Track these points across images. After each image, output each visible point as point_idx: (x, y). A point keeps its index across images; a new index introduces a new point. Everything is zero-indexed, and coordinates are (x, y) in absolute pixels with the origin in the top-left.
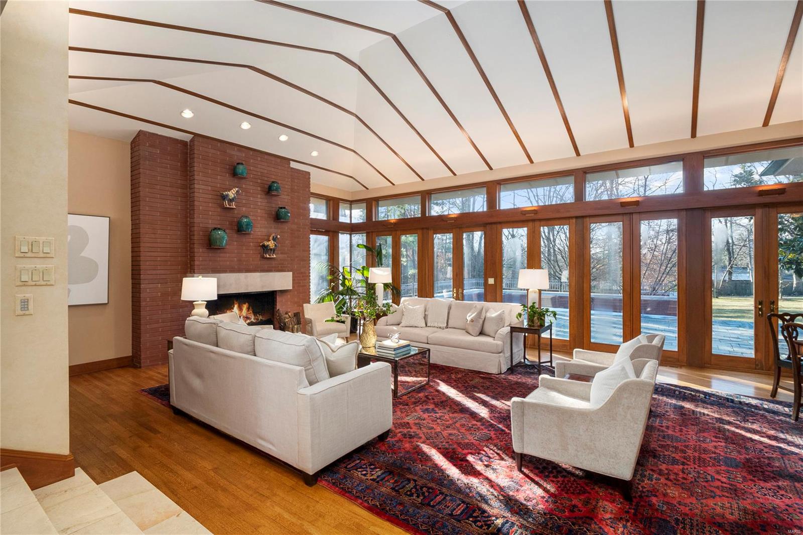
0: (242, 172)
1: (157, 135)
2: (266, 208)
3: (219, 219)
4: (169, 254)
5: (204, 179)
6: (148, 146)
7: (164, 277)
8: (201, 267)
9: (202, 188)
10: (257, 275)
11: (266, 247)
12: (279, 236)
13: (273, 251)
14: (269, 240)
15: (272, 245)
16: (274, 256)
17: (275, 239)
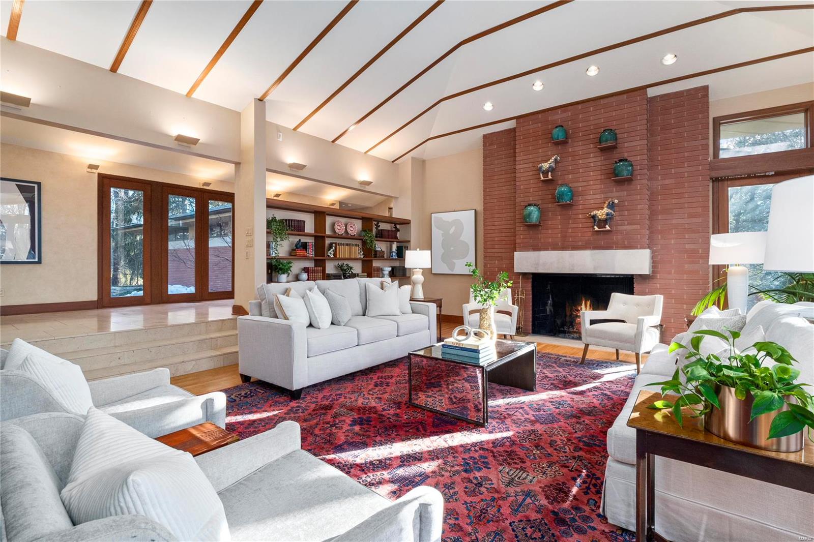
0: (558, 136)
1: (495, 133)
2: (603, 168)
3: (540, 194)
4: (504, 235)
5: (525, 157)
6: (489, 145)
7: (499, 254)
8: (522, 245)
9: (523, 167)
10: (587, 253)
11: (594, 217)
12: (616, 201)
13: (604, 222)
14: (602, 208)
15: (601, 214)
16: (608, 228)
17: (612, 206)
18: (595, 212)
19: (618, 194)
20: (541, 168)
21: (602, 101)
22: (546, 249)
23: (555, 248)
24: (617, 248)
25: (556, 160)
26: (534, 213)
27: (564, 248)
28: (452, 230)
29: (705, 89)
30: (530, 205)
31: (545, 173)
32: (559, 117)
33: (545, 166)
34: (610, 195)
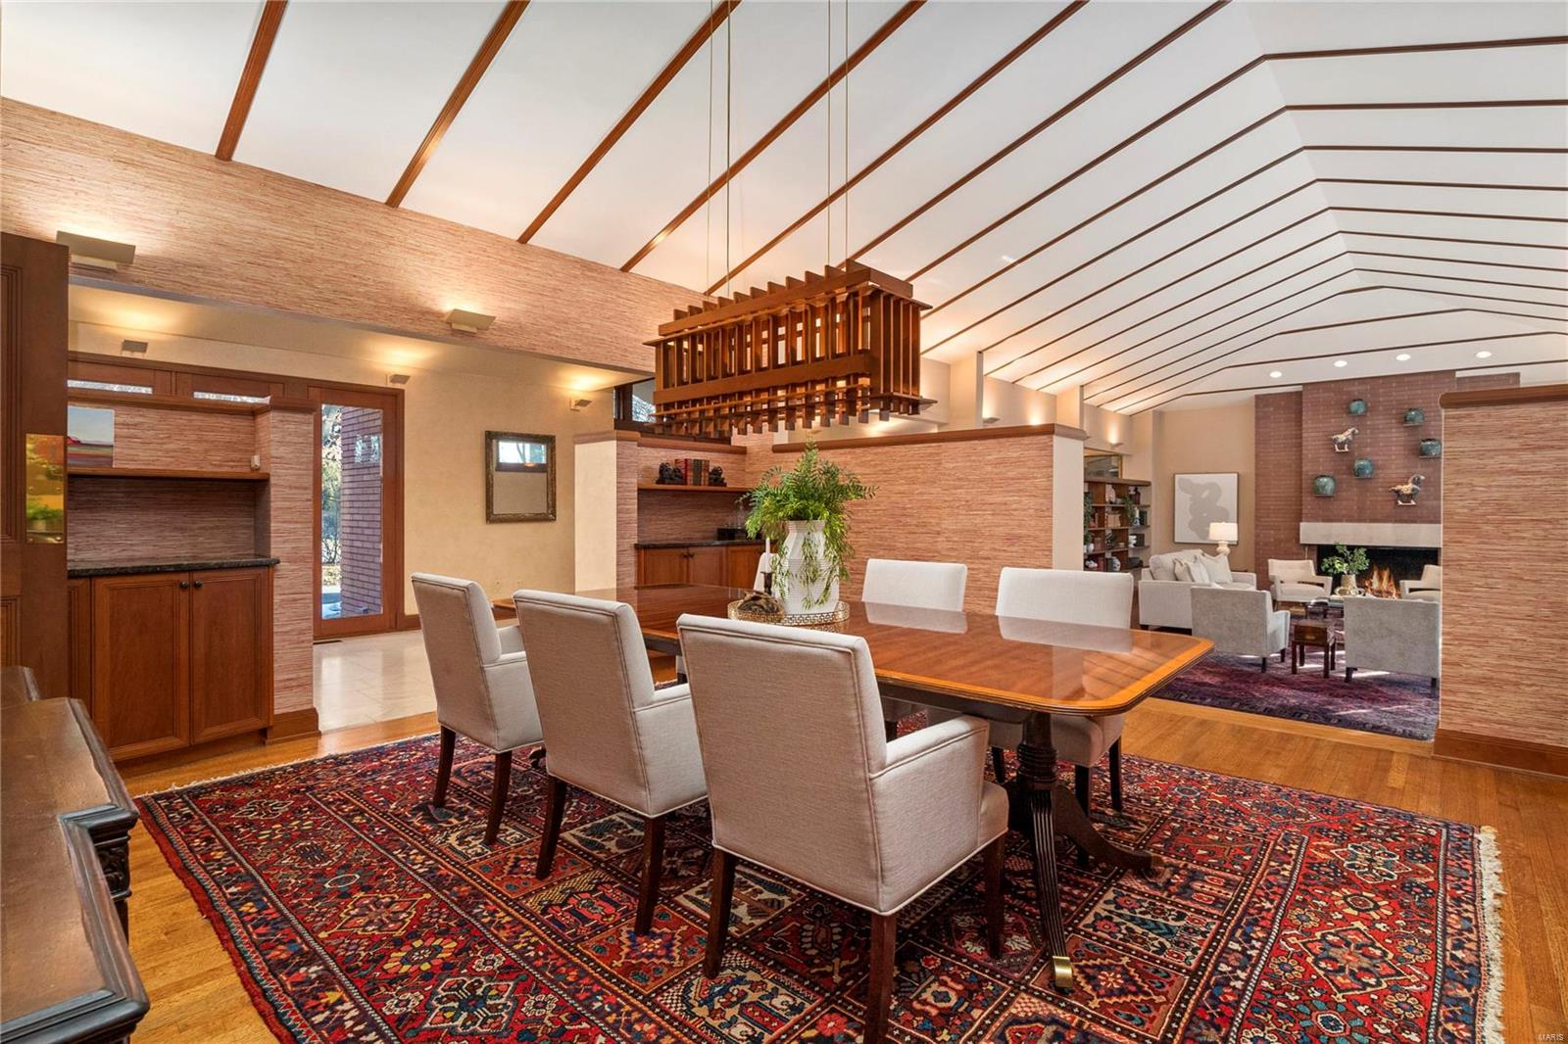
1: (1270, 394)
2: (1406, 444)
3: (1335, 466)
4: (1285, 503)
5: (1314, 425)
6: (1263, 407)
7: (1277, 524)
8: (1311, 515)
9: (1311, 435)
10: (1389, 526)
11: (1398, 492)
12: (1422, 478)
13: (1410, 496)
14: (1407, 483)
15: (1407, 488)
16: (1413, 503)
17: (1416, 482)
18: (1399, 487)
19: (1424, 470)
20: (1335, 440)
21: (1406, 379)
22: (1340, 521)
23: (1350, 519)
24: (1422, 522)
25: (1353, 432)
26: (1327, 484)
27: (1360, 520)
28: (1205, 494)
29: (1517, 375)
30: (1322, 476)
31: (1341, 445)
32: (1356, 388)
33: (1342, 438)
34: (1413, 470)
